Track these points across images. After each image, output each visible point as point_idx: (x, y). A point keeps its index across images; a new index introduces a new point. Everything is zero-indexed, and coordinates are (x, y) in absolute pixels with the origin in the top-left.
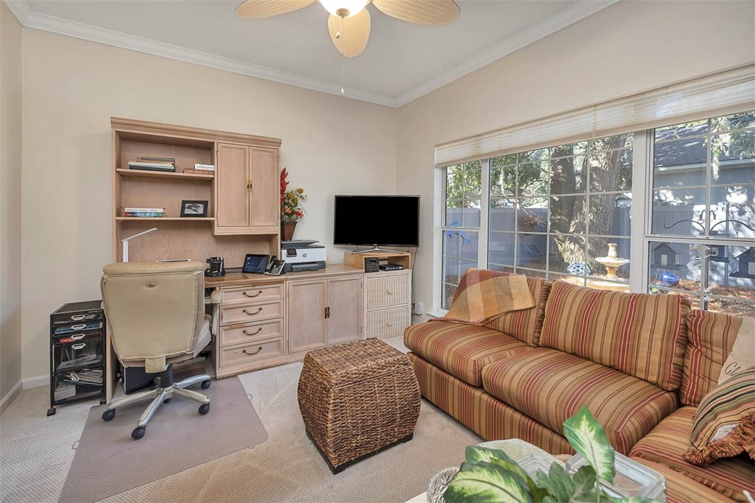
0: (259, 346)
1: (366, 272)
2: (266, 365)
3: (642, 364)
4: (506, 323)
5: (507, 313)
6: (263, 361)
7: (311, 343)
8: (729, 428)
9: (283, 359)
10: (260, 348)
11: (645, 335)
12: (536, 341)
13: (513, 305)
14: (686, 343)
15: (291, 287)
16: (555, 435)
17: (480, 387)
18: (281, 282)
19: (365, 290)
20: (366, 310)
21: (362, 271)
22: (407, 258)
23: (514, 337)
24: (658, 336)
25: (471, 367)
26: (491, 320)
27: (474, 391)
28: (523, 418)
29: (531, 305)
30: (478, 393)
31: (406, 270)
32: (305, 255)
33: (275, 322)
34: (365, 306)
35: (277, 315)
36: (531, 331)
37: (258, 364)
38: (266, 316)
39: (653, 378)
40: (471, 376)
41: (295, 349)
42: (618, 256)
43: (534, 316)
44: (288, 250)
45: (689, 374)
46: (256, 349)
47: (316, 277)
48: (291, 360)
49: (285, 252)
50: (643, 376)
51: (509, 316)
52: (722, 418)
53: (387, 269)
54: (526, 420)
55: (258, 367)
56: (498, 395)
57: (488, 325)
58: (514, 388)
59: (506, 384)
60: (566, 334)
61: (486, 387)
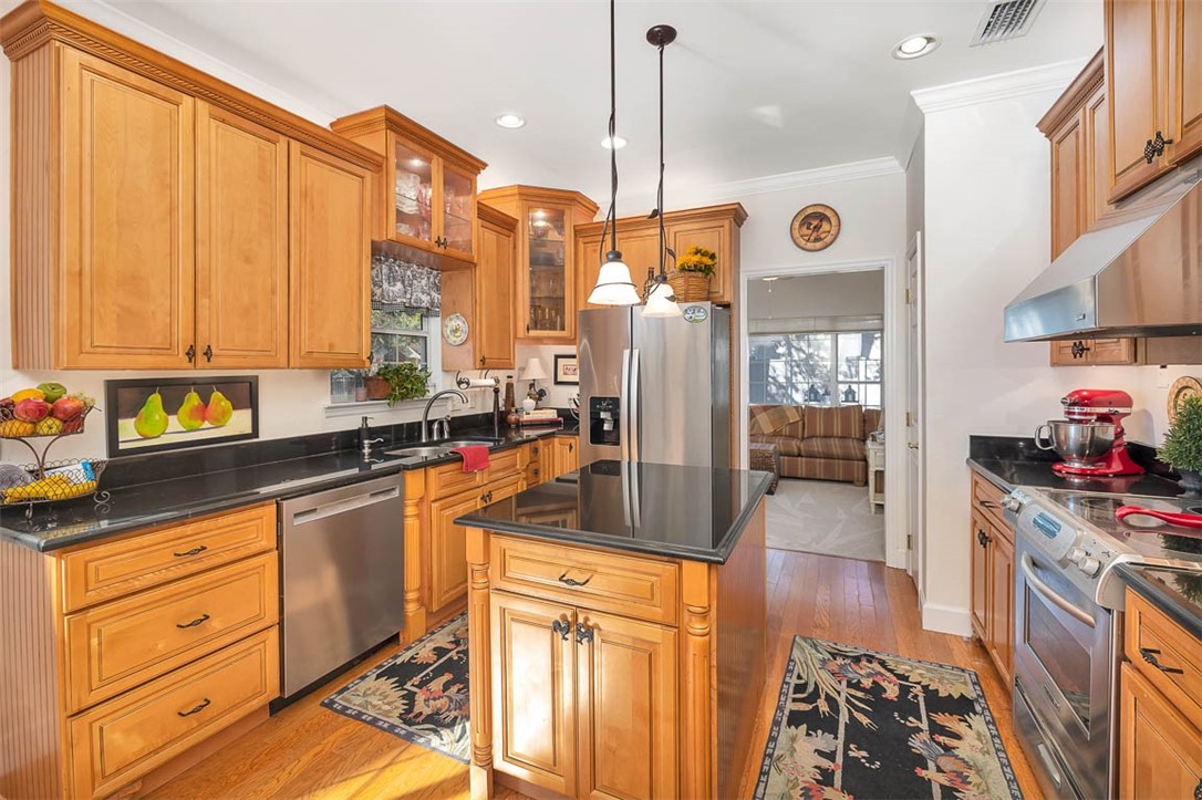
4: (786, 430)
11: (853, 421)
14: (864, 421)
16: (840, 461)
17: (800, 455)
24: (857, 420)
25: (794, 449)
26: (778, 431)
27: (797, 459)
28: (825, 460)
30: (799, 459)
36: (800, 432)
40: (796, 453)
43: (800, 423)
54: (827, 460)
56: (811, 456)
57: (776, 434)
58: (820, 450)
59: (816, 449)
60: (820, 429)
61: (803, 453)
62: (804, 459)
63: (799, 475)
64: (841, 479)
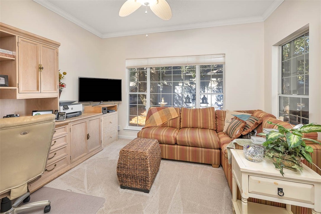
0: (54, 165)
1: (103, 114)
2: (60, 174)
3: (210, 126)
4: (170, 123)
5: (170, 120)
6: (58, 172)
7: (81, 155)
8: (238, 131)
9: (69, 167)
10: (55, 165)
11: (209, 118)
12: (180, 127)
13: (172, 117)
14: (216, 118)
15: (71, 126)
16: (203, 148)
17: (176, 144)
18: (67, 124)
19: (103, 123)
20: (103, 132)
21: (101, 114)
22: (115, 107)
23: (173, 127)
24: (212, 118)
25: (173, 138)
26: (165, 123)
27: (174, 146)
28: (192, 148)
29: (178, 116)
30: (176, 146)
31: (116, 112)
32: (72, 109)
33: (64, 148)
34: (103, 130)
35: (64, 143)
36: (178, 124)
37: (55, 175)
38: (59, 145)
39: (212, 128)
40: (173, 142)
41: (74, 160)
42: (164, 102)
43: (178, 119)
44: (63, 106)
45: (218, 125)
46: (53, 166)
47: (80, 120)
48: (73, 167)
49: (62, 107)
50: (210, 128)
51: (171, 121)
52: (237, 129)
53: (110, 112)
54: (194, 148)
55: (56, 176)
56: (183, 144)
57: (164, 126)
58: (189, 140)
59: (186, 139)
60: (190, 122)
61: (178, 143)
62: (179, 146)
63: (176, 159)
64: (203, 162)
